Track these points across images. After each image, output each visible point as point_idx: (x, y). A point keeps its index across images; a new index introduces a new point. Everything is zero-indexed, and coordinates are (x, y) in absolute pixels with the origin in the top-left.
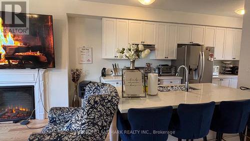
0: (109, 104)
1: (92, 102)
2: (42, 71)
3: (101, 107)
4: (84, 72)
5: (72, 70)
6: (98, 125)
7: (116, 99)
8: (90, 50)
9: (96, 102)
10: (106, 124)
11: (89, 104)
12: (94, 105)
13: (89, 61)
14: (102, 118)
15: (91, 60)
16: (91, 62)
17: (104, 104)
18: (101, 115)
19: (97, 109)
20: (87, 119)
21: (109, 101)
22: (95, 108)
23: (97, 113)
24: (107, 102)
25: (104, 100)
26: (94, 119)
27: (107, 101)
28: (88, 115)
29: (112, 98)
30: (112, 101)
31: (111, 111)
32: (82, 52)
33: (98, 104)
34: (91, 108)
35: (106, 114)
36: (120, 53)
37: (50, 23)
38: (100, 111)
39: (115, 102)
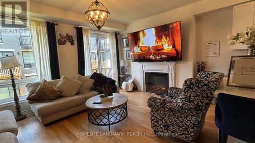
0: (205, 87)
1: (188, 83)
2: (173, 63)
3: (196, 88)
4: (209, 64)
5: (198, 63)
6: (194, 103)
7: (213, 84)
8: (218, 43)
9: (191, 84)
10: (201, 104)
11: (186, 84)
13: (215, 53)
15: (218, 52)
16: (218, 55)
17: (200, 86)
18: (197, 96)
19: (192, 89)
20: (184, 95)
21: (205, 85)
22: (191, 88)
23: (193, 93)
24: (203, 86)
26: (190, 96)
28: (185, 92)
29: (209, 83)
30: (209, 86)
31: (207, 94)
32: (208, 46)
33: (193, 85)
34: (188, 87)
35: (202, 96)
36: (234, 39)
37: (179, 27)
38: (195, 92)
39: (212, 87)
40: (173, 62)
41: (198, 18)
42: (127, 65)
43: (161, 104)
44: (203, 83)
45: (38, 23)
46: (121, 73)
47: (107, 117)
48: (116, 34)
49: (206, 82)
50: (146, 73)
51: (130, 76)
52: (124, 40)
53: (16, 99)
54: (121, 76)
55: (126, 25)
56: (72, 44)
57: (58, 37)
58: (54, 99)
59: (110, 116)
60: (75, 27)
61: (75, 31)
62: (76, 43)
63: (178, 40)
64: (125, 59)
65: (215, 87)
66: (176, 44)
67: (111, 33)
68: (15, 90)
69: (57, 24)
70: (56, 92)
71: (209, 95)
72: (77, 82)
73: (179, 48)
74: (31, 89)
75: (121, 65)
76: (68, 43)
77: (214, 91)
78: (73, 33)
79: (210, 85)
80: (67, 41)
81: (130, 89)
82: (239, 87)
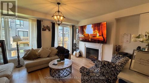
0: (113, 68)
3: (107, 68)
4: (123, 47)
5: (116, 46)
6: (106, 77)
7: (118, 67)
8: (129, 35)
10: (110, 79)
11: (102, 64)
12: (104, 65)
13: (127, 41)
14: (108, 74)
15: (129, 41)
19: (105, 68)
21: (113, 67)
23: (105, 70)
25: (110, 65)
27: (112, 66)
28: (101, 69)
29: (115, 66)
30: (115, 68)
31: (114, 73)
32: (123, 36)
33: (106, 66)
34: (102, 66)
35: (111, 74)
36: (136, 38)
37: (105, 25)
38: (107, 70)
39: (118, 69)
40: (101, 44)
41: (118, 20)
42: (77, 42)
43: (87, 73)
44: (112, 65)
45: (33, 20)
46: (74, 46)
47: (58, 74)
48: (73, 26)
49: (114, 66)
50: (87, 48)
51: (78, 48)
52: (77, 29)
53: (18, 57)
54: (74, 48)
55: (78, 22)
56: (49, 31)
57: (42, 27)
58: (35, 59)
59: (60, 73)
60: (51, 23)
61: (51, 24)
62: (51, 30)
63: (105, 32)
64: (77, 39)
65: (120, 70)
66: (104, 34)
67: (70, 26)
68: (18, 52)
69: (42, 21)
70: (37, 55)
71: (115, 74)
72: (48, 51)
73: (105, 36)
74: (25, 53)
75: (74, 42)
76: (47, 30)
77: (119, 72)
78: (50, 25)
79: (117, 68)
80: (47, 29)
81: (78, 56)
82: (138, 72)
